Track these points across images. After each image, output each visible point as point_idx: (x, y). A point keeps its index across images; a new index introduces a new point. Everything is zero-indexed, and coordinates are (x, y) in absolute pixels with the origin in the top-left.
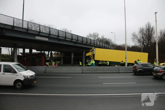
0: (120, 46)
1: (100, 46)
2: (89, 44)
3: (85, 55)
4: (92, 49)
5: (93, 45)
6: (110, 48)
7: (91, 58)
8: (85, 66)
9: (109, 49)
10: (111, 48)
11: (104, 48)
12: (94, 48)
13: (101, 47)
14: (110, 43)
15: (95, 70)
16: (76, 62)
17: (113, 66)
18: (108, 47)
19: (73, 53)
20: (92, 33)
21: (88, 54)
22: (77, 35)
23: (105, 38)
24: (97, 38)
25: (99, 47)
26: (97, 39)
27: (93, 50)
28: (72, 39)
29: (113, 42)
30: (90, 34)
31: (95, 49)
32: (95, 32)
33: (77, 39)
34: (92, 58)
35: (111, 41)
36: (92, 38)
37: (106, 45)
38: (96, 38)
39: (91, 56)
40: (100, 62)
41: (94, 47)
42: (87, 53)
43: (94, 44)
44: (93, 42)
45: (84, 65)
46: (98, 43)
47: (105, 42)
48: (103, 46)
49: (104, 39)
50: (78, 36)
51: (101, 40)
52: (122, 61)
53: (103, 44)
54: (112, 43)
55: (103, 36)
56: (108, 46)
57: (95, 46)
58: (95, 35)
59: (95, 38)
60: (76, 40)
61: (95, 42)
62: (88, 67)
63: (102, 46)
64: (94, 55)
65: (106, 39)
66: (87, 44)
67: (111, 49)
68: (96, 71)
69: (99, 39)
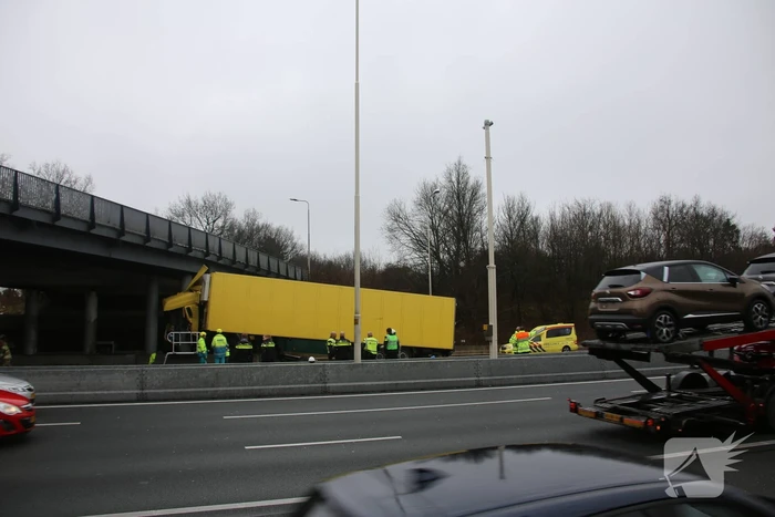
0: (330, 263)
1: (234, 261)
2: (182, 251)
3: (161, 305)
4: (194, 274)
5: (200, 255)
6: (283, 272)
7: (190, 320)
8: (159, 361)
9: (278, 276)
10: (291, 275)
11: (257, 271)
12: (207, 272)
13: (241, 267)
14: (286, 247)
15: (206, 384)
16: (112, 343)
17: (297, 360)
18: (274, 269)
19: (94, 294)
20: (198, 197)
21: (172, 304)
22: (122, 206)
23: (260, 222)
24: (225, 222)
25: (233, 267)
26: (223, 227)
27: (201, 282)
28: (92, 223)
29: (300, 242)
30: (189, 203)
31: (208, 276)
32: (215, 192)
33: (118, 227)
34: (194, 322)
35: (291, 238)
36: (199, 224)
37: (264, 259)
38: (220, 223)
39: (189, 309)
40: (244, 343)
41: (205, 268)
42: (168, 296)
43: (207, 254)
44: (198, 242)
45: (154, 356)
46: (227, 248)
47: (260, 243)
48: (253, 262)
49: (258, 230)
50: (125, 210)
51: (241, 233)
52: (342, 338)
53: (253, 256)
54: (293, 248)
55: (254, 212)
56: (273, 262)
57: (208, 263)
58: (210, 208)
59: (211, 220)
60: (113, 229)
61: (214, 244)
62: (172, 367)
63: (247, 265)
64: (203, 306)
65: (266, 227)
66: (171, 250)
67: (287, 278)
68: (213, 386)
69: (232, 227)
